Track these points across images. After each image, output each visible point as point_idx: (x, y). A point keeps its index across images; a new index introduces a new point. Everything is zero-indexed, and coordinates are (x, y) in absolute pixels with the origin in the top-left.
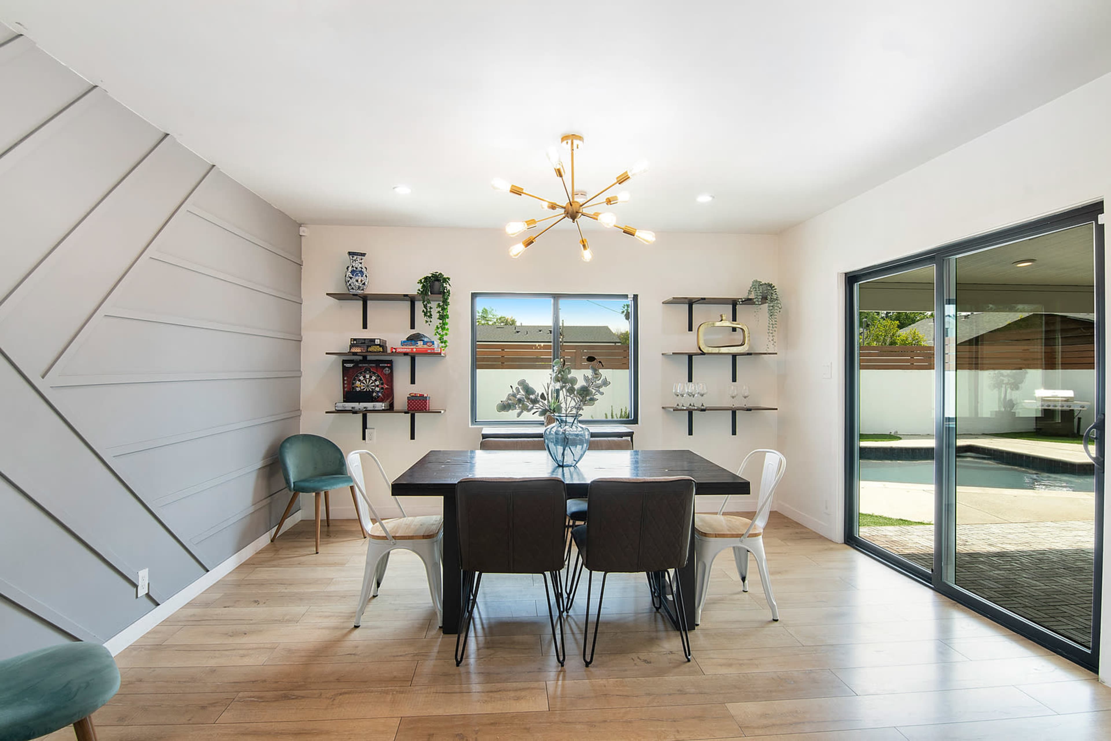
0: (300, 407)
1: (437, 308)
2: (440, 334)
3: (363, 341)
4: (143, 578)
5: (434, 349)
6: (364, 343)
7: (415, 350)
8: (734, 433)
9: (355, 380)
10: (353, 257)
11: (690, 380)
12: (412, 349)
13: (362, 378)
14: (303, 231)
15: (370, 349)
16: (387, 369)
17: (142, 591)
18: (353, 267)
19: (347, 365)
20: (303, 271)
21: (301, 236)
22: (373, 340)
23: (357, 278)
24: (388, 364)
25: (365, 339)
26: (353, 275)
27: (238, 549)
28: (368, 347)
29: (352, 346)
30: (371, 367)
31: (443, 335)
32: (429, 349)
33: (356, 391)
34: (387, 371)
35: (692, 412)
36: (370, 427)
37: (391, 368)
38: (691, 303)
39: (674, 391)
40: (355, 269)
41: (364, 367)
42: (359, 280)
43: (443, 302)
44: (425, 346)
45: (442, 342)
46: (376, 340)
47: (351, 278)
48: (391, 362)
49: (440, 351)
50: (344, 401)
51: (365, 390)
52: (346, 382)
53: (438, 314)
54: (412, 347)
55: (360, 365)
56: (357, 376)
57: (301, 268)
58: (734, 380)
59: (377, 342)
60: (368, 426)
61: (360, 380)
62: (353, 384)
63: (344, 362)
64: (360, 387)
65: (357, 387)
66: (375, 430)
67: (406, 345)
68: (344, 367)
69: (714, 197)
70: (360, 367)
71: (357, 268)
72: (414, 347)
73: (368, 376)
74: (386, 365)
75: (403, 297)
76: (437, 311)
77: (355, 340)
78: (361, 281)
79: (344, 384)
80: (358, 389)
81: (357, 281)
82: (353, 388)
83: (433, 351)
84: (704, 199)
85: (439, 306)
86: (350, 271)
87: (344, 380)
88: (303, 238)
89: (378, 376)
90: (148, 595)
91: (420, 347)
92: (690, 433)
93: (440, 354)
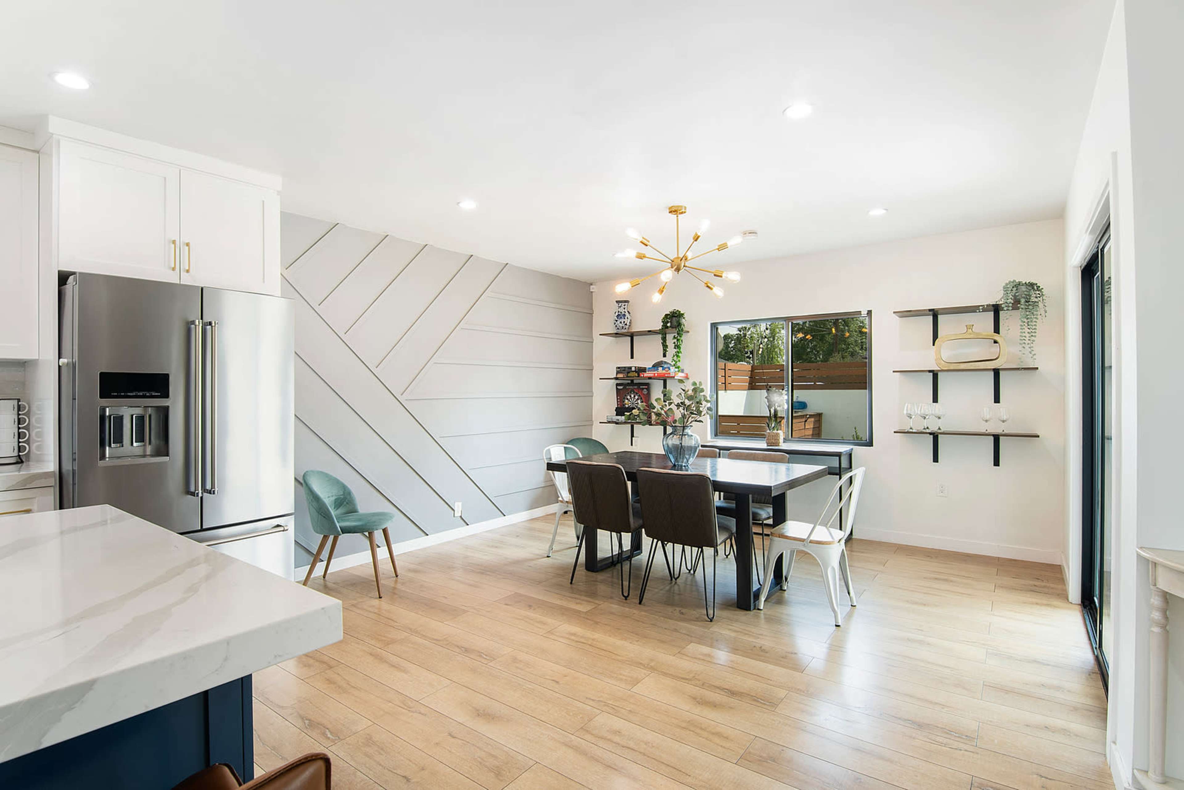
0: (592, 418)
1: (673, 339)
2: (675, 361)
3: (624, 369)
4: (458, 507)
5: (669, 374)
6: (625, 370)
7: (656, 375)
8: (997, 463)
9: (624, 398)
10: (619, 304)
11: (935, 400)
12: (655, 374)
13: (629, 397)
14: (593, 289)
15: (629, 375)
16: (645, 390)
17: (458, 514)
18: (619, 312)
19: (619, 387)
20: (594, 318)
21: (592, 292)
22: (630, 368)
23: (621, 320)
24: (645, 386)
25: (625, 367)
26: (618, 318)
27: (531, 508)
28: (628, 373)
29: (618, 373)
30: (634, 388)
31: (676, 362)
32: (667, 374)
33: (626, 408)
34: (645, 392)
35: (937, 436)
36: (637, 435)
37: (648, 389)
38: (935, 314)
39: (905, 412)
40: (620, 313)
41: (630, 388)
42: (622, 322)
43: (678, 334)
44: (664, 371)
45: (676, 368)
46: (632, 368)
47: (617, 321)
48: (648, 384)
49: (674, 375)
50: (617, 415)
51: (631, 407)
52: (619, 400)
53: (674, 345)
54: (654, 372)
55: (627, 387)
56: (626, 396)
57: (592, 316)
58: (997, 400)
59: (633, 369)
60: (635, 435)
61: (627, 399)
62: (624, 402)
63: (617, 385)
64: (628, 404)
65: (626, 404)
66: (639, 438)
67: (650, 371)
68: (617, 389)
69: (887, 210)
70: (628, 389)
71: (621, 313)
72: (656, 372)
73: (632, 396)
74: (644, 387)
75: (647, 332)
76: (673, 342)
77: (619, 368)
78: (624, 322)
79: (618, 402)
80: (627, 406)
81: (621, 323)
82: (624, 405)
83: (669, 375)
84: (878, 212)
85: (674, 337)
86: (616, 315)
87: (617, 399)
88: (593, 294)
89: (639, 396)
90: (461, 517)
91: (660, 372)
92: (936, 459)
93: (674, 377)
